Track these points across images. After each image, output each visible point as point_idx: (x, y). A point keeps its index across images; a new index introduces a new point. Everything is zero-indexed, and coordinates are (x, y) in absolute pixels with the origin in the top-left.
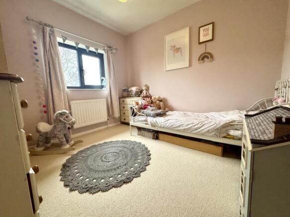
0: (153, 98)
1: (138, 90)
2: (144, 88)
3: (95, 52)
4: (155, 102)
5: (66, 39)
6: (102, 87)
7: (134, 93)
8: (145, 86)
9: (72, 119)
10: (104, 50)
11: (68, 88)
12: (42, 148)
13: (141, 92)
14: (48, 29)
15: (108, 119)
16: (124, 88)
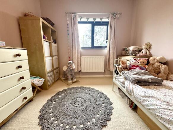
0: (151, 59)
1: (135, 49)
2: (143, 47)
3: (100, 22)
4: (153, 64)
5: (82, 17)
6: (106, 47)
7: (130, 52)
8: (146, 44)
9: (73, 67)
10: (108, 18)
11: (82, 48)
12: (64, 79)
13: (140, 51)
14: (73, 15)
15: (105, 71)
16: (124, 48)
